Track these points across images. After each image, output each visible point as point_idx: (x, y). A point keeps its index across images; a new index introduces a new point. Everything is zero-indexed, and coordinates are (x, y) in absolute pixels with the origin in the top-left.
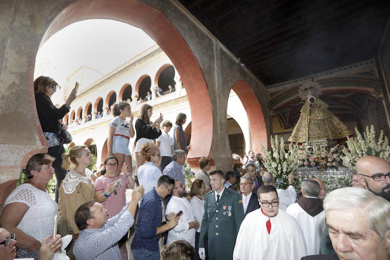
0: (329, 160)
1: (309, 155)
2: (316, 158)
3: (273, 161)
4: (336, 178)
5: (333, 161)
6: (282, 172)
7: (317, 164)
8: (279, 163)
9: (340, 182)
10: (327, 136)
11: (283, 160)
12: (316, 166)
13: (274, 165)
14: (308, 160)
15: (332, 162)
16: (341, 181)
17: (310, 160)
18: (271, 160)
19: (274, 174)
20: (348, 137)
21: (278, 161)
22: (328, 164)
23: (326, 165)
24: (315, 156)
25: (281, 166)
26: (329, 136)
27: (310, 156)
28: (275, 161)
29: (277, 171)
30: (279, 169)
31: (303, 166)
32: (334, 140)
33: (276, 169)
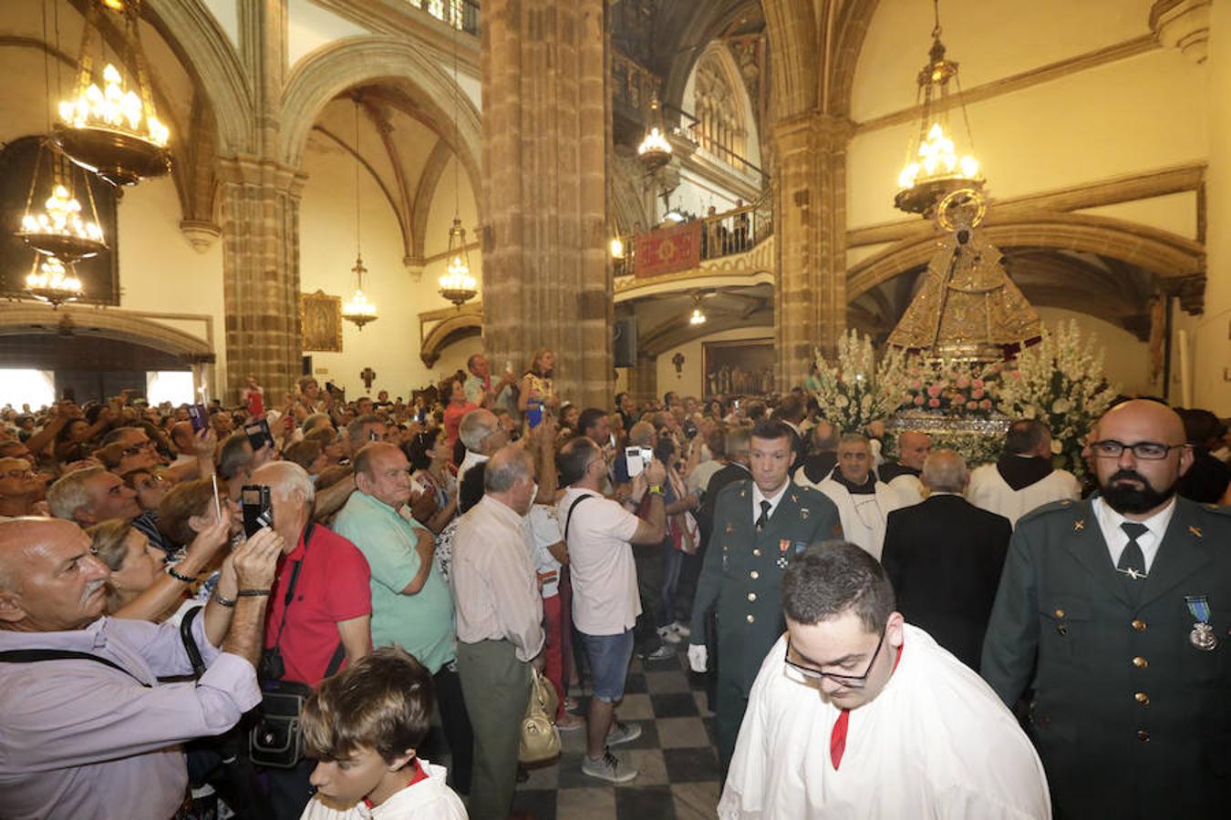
0: (975, 395)
1: (931, 381)
2: (944, 389)
3: (840, 393)
4: (975, 437)
5: (982, 399)
6: (858, 419)
7: (945, 403)
8: (854, 398)
9: (982, 446)
10: (981, 337)
11: (863, 391)
12: (940, 407)
13: (842, 402)
14: (925, 391)
15: (978, 401)
16: (985, 443)
17: (930, 393)
18: (836, 390)
19: (838, 424)
20: (1022, 345)
21: (851, 393)
22: (969, 405)
23: (964, 406)
24: (944, 384)
25: (859, 405)
26: (986, 336)
27: (931, 384)
28: (846, 394)
29: (848, 416)
30: (851, 412)
31: (913, 406)
32: (998, 346)
33: (845, 410)
